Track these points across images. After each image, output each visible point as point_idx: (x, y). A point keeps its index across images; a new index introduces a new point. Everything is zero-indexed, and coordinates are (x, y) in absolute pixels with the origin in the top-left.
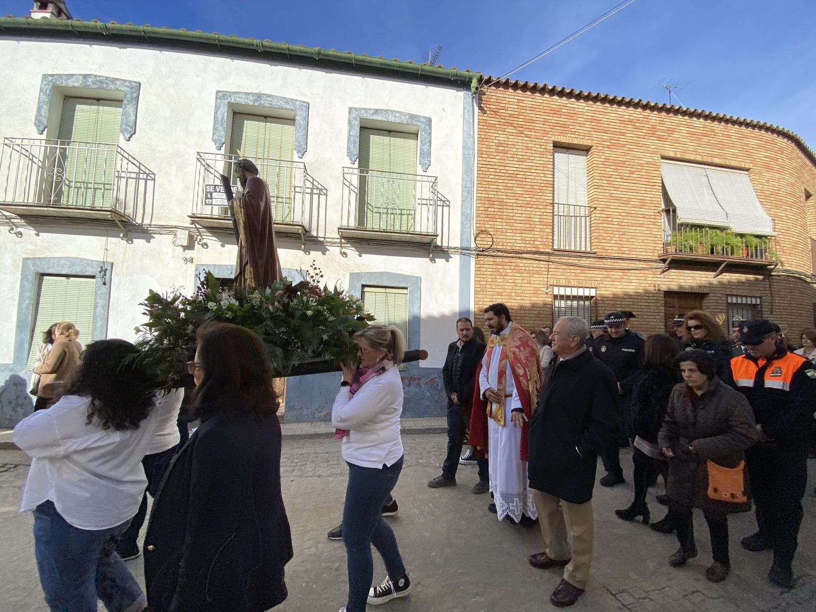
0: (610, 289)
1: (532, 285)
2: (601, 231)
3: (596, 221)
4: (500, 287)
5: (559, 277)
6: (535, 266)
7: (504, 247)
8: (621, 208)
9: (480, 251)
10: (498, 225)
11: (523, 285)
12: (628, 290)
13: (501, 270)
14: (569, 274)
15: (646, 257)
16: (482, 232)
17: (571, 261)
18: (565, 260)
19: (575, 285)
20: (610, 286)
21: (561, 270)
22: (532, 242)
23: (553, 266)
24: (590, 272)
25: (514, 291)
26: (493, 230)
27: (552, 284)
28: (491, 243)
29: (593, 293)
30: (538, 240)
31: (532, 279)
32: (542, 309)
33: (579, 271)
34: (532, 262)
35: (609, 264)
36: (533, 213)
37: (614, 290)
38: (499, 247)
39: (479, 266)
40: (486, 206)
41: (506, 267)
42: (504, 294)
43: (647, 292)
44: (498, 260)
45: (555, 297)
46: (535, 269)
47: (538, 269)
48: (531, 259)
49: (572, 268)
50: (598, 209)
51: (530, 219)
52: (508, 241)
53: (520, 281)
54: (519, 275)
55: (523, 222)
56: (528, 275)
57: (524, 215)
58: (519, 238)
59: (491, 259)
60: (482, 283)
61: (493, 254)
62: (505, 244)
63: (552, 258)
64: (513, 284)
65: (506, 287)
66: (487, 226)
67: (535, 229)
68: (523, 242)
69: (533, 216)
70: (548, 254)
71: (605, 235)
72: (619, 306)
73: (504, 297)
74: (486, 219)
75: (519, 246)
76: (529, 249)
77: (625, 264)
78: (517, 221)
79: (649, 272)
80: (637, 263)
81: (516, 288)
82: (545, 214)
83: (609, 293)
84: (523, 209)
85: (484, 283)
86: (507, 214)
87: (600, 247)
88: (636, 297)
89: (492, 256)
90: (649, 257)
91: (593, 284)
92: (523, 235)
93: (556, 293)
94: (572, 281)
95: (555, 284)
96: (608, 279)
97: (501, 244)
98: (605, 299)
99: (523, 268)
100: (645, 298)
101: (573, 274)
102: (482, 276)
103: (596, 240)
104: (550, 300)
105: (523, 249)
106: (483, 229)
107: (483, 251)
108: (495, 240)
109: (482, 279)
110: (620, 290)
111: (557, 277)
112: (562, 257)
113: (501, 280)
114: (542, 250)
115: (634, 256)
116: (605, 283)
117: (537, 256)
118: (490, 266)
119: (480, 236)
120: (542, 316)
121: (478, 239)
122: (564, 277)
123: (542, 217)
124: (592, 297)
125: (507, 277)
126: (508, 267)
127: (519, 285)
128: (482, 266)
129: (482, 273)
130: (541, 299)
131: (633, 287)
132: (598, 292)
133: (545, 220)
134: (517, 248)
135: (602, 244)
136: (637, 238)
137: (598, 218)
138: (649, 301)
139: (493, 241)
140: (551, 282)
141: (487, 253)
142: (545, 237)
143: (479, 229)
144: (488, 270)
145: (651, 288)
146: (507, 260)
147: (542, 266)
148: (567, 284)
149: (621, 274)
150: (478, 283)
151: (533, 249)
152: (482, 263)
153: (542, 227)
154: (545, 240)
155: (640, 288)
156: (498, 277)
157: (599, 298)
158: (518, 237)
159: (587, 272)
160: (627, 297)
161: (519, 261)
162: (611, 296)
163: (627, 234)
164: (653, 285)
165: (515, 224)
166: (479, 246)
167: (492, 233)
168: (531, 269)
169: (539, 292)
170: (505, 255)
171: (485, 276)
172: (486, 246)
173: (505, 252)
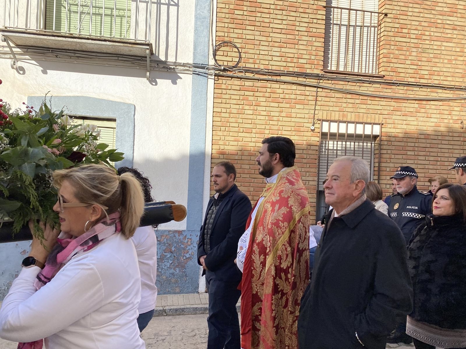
0: (399, 126)
1: (293, 120)
2: (392, 47)
3: (386, 33)
4: (250, 121)
5: (331, 109)
6: (298, 92)
7: (256, 66)
8: (422, 15)
9: (220, 70)
10: (249, 34)
11: (281, 119)
12: (425, 128)
13: (251, 98)
14: (345, 105)
15: (453, 83)
16: (225, 43)
17: (348, 87)
18: (340, 85)
19: (353, 120)
20: (400, 122)
21: (334, 100)
22: (295, 60)
23: (323, 94)
24: (374, 102)
25: (267, 127)
26: (240, 41)
27: (320, 118)
28: (237, 59)
29: (377, 130)
30: (304, 56)
31: (293, 110)
32: (305, 152)
33: (358, 101)
34: (294, 87)
35: (401, 92)
36: (298, 19)
37: (405, 127)
38: (248, 65)
39: (220, 91)
40: (232, 7)
41: (257, 94)
42: (254, 131)
43: (451, 131)
44: (248, 83)
45: (324, 135)
46: (299, 97)
47: (303, 97)
48: (293, 83)
49: (349, 96)
50: (389, 15)
51: (293, 28)
52: (261, 57)
53: (277, 114)
54: (276, 105)
55: (283, 31)
56: (288, 105)
57: (284, 22)
58: (278, 54)
59: (237, 82)
60: (223, 115)
61: (240, 75)
62: (258, 61)
63: (323, 83)
64: (267, 118)
65: (257, 122)
66: (232, 35)
67: (300, 42)
68: (283, 59)
69: (298, 24)
70: (318, 77)
71: (397, 52)
72: (411, 149)
73: (254, 135)
74: (231, 26)
75: (276, 65)
76: (291, 69)
77: (422, 93)
78: (274, 30)
79: (455, 104)
80: (440, 91)
81: (271, 122)
82: (315, 21)
83: (398, 131)
84: (284, 13)
85: (227, 115)
86: (261, 19)
87: (389, 69)
88: (436, 137)
89: (237, 78)
90: (457, 84)
91: (378, 119)
92: (283, 50)
93: (325, 130)
94: (349, 114)
95: (325, 118)
96: (399, 113)
97: (251, 61)
98: (393, 139)
99: (282, 96)
100: (447, 138)
101: (350, 105)
102: (223, 105)
103: (385, 60)
104: (318, 139)
105: (282, 69)
106: (226, 39)
107: (225, 70)
108: (243, 55)
109: (224, 110)
110: (413, 127)
111: (327, 108)
112: (336, 82)
113: (251, 112)
114: (308, 71)
115: (437, 82)
116: (394, 117)
117: (301, 80)
118: (235, 92)
119: (223, 49)
120: (304, 161)
121: (218, 53)
122: (337, 109)
123: (311, 25)
124: (375, 137)
125: (259, 108)
126: (261, 94)
127: (275, 118)
128: (224, 91)
129: (224, 101)
130: (305, 138)
131: (433, 124)
132: (383, 130)
133: (314, 30)
134: (274, 68)
135: (392, 65)
136: (443, 57)
137: (389, 29)
138: (452, 143)
139: (240, 57)
140: (320, 115)
141: (230, 74)
142: (314, 53)
143: (221, 39)
144: (233, 97)
145: (457, 126)
146: (259, 84)
147: (307, 93)
148: (341, 119)
149: (417, 106)
150: (218, 114)
151: (296, 70)
152: (223, 86)
153: (311, 39)
154: (313, 57)
155: (442, 125)
156: (247, 107)
157: (384, 138)
158: (276, 52)
159: (369, 102)
160: (422, 137)
161: (277, 86)
162: (400, 135)
163: (428, 51)
164: (460, 122)
165: (271, 35)
166: (220, 63)
167: (238, 45)
168: (293, 96)
169: (302, 129)
170: (257, 76)
171: (228, 106)
172: (231, 64)
173: (257, 73)
